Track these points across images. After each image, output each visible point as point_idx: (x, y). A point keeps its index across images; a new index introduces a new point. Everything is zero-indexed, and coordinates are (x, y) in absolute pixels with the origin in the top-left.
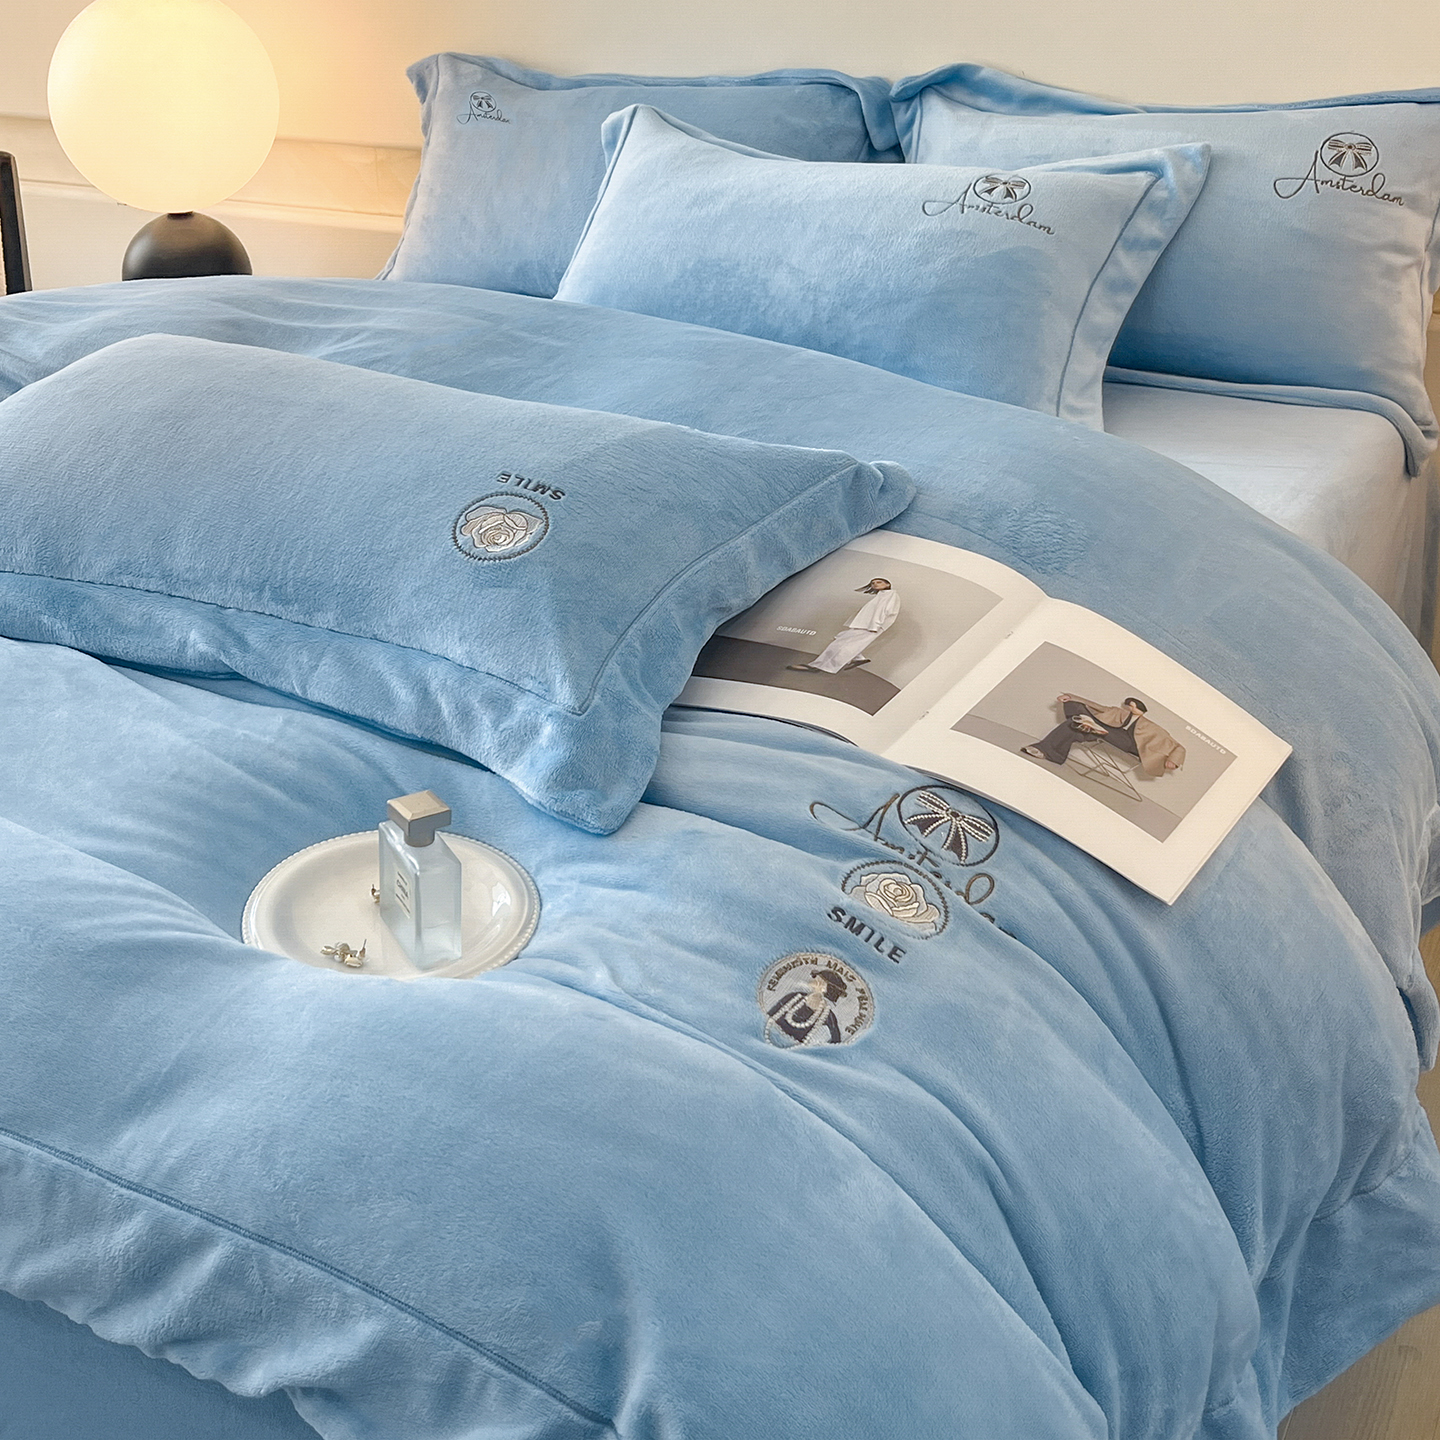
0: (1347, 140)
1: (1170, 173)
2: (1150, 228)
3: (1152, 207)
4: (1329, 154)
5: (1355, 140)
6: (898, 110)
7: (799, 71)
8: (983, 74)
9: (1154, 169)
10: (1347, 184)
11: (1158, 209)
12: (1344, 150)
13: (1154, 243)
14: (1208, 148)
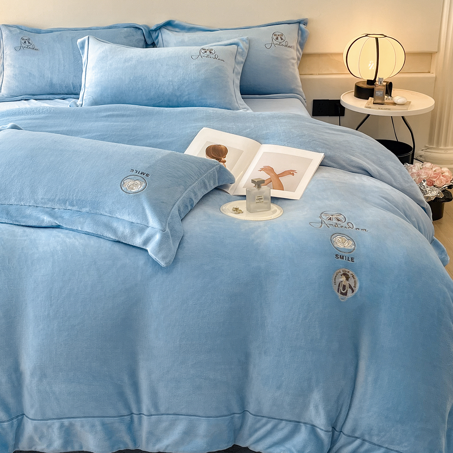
0: (277, 34)
1: (241, 45)
2: (241, 59)
3: (239, 53)
4: (275, 37)
5: (279, 34)
6: (153, 33)
7: (123, 24)
8: (176, 22)
9: (237, 44)
10: (281, 44)
11: (241, 54)
12: (277, 36)
13: (242, 62)
14: (248, 37)
